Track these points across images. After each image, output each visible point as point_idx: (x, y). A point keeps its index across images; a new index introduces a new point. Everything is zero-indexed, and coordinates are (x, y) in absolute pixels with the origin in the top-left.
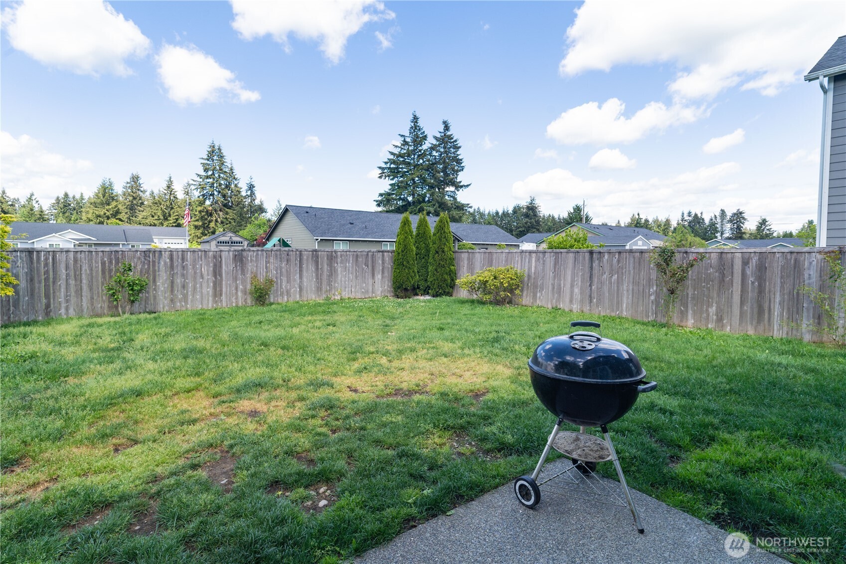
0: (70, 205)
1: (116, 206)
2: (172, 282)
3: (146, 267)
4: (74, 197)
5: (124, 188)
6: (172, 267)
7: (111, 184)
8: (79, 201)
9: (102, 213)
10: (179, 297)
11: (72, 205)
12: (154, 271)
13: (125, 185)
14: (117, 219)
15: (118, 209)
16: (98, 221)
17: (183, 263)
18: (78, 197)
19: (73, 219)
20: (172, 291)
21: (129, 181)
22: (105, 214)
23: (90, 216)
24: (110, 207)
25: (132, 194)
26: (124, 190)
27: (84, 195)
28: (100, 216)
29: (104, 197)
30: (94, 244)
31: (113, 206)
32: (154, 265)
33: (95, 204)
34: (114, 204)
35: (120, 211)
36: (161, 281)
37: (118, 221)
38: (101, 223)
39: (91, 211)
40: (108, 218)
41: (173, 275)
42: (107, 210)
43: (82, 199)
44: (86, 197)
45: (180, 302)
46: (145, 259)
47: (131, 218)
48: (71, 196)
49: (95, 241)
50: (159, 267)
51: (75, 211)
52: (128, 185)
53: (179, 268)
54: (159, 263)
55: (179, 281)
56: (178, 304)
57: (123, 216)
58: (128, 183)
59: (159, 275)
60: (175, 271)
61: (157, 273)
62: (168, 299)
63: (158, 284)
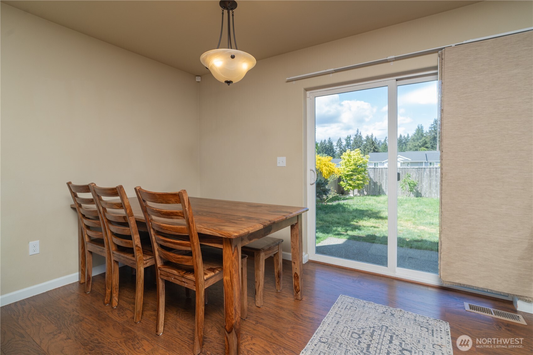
0: (402, 141)
1: (424, 140)
2: (430, 184)
3: (418, 175)
4: (404, 137)
5: (430, 128)
6: (430, 176)
7: (422, 127)
8: (406, 138)
9: (417, 145)
10: (434, 191)
11: (403, 141)
12: (421, 178)
13: (430, 126)
14: (424, 147)
15: (426, 141)
16: (415, 149)
17: (436, 174)
18: (406, 136)
19: (403, 148)
20: (430, 188)
21: (433, 124)
22: (418, 145)
23: (411, 146)
24: (421, 141)
25: (434, 131)
26: (430, 129)
27: (409, 135)
28: (416, 146)
29: (418, 135)
30: (411, 162)
31: (423, 140)
32: (421, 175)
33: (414, 140)
34: (424, 138)
35: (427, 142)
36: (425, 183)
37: (425, 148)
38: (416, 150)
39: (411, 144)
40: (420, 147)
41: (431, 180)
42: (420, 143)
43: (408, 137)
44: (410, 136)
45: (434, 194)
46: (417, 172)
47: (434, 146)
48: (403, 136)
49: (410, 161)
50: (424, 176)
51: (405, 144)
52: (432, 126)
53: (434, 177)
54: (424, 174)
55: (434, 183)
56: (433, 195)
57: (429, 145)
58: (432, 125)
59: (424, 180)
60: (432, 178)
61: (423, 179)
62: (428, 192)
63: (423, 184)
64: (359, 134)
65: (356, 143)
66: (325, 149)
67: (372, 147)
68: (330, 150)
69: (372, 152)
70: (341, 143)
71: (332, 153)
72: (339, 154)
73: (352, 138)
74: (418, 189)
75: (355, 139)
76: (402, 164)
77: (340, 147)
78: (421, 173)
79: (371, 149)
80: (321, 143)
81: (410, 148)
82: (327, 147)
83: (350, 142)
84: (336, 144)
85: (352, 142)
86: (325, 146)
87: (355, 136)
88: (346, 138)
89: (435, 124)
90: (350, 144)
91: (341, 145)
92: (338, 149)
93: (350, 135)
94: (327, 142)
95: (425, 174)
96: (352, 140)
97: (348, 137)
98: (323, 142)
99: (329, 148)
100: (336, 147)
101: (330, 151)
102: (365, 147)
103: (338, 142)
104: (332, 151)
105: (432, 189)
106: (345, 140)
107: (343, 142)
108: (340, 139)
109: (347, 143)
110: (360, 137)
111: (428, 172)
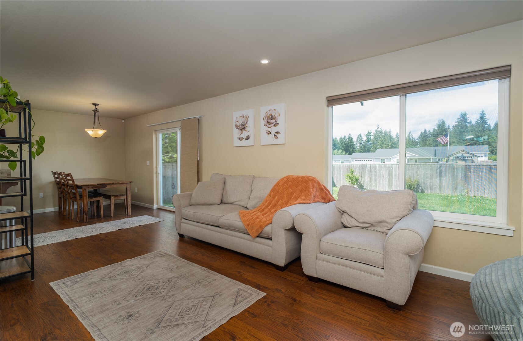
0: (427, 136)
2: (371, 178)
5: (455, 122)
13: (457, 120)
21: (459, 117)
32: (364, 171)
41: (371, 175)
45: (374, 187)
46: (361, 168)
48: (427, 131)
50: (366, 171)
53: (374, 172)
55: (373, 177)
61: (365, 174)
62: (369, 185)
63: (365, 178)
64: (379, 130)
65: (376, 139)
66: (345, 145)
67: (390, 143)
68: (350, 145)
69: (390, 148)
70: (361, 138)
71: (352, 149)
72: (359, 149)
73: (372, 134)
74: (361, 182)
75: (375, 134)
76: (409, 160)
77: (360, 142)
78: (364, 169)
79: (389, 145)
80: (341, 139)
81: (429, 143)
82: (347, 142)
83: (371, 137)
84: (356, 140)
85: (372, 137)
86: (345, 142)
87: (375, 131)
88: (367, 134)
89: (461, 118)
90: (371, 139)
91: (361, 140)
92: (358, 145)
93: (371, 131)
94: (347, 137)
95: (367, 169)
96: (372, 136)
97: (369, 132)
98: (343, 137)
99: (349, 144)
100: (356, 143)
101: (350, 147)
102: (383, 143)
103: (358, 137)
104: (352, 146)
105: (372, 182)
106: (365, 136)
107: (363, 137)
108: (360, 135)
109: (368, 138)
110: (380, 132)
111: (369, 169)
